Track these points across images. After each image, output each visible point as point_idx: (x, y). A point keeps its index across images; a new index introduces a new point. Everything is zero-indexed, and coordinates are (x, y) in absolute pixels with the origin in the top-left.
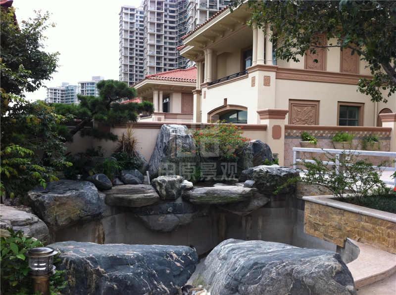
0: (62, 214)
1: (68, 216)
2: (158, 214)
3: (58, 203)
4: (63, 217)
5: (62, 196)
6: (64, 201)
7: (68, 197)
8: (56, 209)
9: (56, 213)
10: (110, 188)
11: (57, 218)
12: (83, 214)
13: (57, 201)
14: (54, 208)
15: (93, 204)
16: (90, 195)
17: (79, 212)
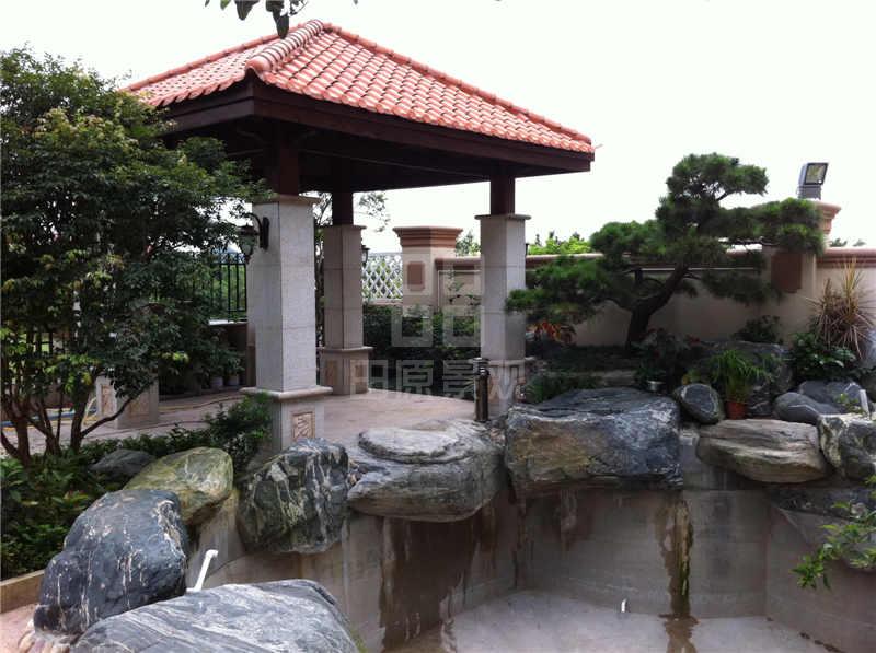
0: (545, 459)
1: (557, 466)
2: (820, 514)
3: (536, 434)
4: (544, 466)
5: (550, 420)
6: (551, 433)
7: (565, 426)
8: (530, 447)
9: (529, 453)
10: (714, 422)
11: (529, 465)
12: (596, 466)
13: (536, 429)
14: (525, 444)
15: (631, 451)
16: (628, 429)
17: (586, 462)
